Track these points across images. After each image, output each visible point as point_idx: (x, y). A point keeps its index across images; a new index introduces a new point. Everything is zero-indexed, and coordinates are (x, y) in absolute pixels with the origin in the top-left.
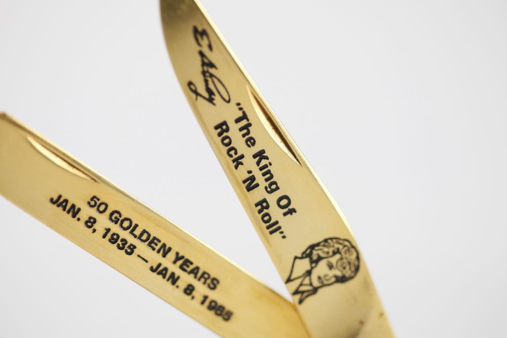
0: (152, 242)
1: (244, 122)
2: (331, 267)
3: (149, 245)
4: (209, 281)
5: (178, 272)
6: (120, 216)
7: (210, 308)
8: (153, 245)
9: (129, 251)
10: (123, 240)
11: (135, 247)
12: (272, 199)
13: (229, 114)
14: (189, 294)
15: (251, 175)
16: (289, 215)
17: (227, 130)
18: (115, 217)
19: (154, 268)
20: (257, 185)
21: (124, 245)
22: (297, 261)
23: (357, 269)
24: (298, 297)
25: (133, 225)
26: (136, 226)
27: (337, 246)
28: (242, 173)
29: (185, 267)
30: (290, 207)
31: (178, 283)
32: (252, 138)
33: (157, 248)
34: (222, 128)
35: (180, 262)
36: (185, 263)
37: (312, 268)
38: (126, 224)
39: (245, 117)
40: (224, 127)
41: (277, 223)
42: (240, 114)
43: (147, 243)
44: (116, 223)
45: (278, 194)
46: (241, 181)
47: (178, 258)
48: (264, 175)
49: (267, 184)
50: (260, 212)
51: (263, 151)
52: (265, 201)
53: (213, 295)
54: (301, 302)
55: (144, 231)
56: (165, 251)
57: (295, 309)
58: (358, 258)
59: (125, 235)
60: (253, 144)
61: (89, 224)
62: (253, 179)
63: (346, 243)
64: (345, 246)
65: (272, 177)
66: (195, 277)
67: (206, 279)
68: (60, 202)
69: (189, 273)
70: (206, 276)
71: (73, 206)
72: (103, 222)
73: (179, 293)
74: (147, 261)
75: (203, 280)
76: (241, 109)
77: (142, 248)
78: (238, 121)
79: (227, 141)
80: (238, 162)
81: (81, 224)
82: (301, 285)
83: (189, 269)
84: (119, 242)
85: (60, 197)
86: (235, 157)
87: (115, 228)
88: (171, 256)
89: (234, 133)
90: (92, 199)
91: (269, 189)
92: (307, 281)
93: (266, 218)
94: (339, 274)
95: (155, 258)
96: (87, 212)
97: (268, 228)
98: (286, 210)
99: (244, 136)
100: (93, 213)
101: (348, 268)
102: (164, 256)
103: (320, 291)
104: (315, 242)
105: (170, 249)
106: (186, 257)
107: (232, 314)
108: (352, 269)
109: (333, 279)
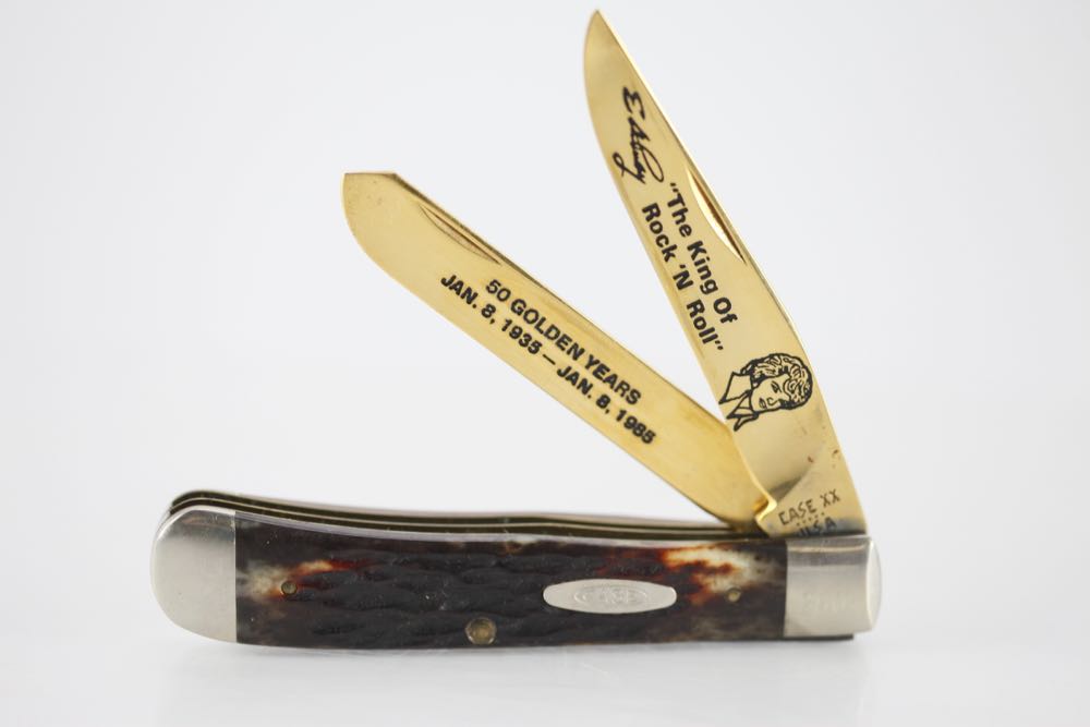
0: (562, 341)
1: (679, 207)
2: (776, 388)
3: (558, 344)
4: (628, 393)
5: (591, 379)
6: (525, 306)
7: (628, 425)
8: (562, 344)
9: (533, 348)
10: (526, 335)
11: (540, 345)
12: (708, 301)
13: (661, 196)
14: (602, 407)
15: (684, 270)
16: (728, 322)
17: (658, 214)
18: (519, 307)
19: (563, 371)
20: (691, 283)
21: (527, 341)
22: (735, 378)
23: (809, 394)
24: (734, 421)
25: (540, 318)
26: (544, 319)
27: (784, 364)
28: (673, 267)
29: (599, 373)
30: (730, 312)
31: (591, 392)
32: (687, 226)
33: (567, 348)
34: (652, 211)
35: (594, 368)
36: (601, 370)
37: (753, 388)
38: (531, 316)
39: (680, 200)
40: (655, 211)
41: (712, 330)
42: (675, 196)
43: (556, 341)
44: (519, 314)
45: (715, 296)
46: (671, 276)
47: (592, 362)
48: (700, 271)
49: (703, 282)
50: (692, 315)
51: (700, 243)
52: (699, 302)
53: (632, 410)
54: (737, 428)
55: (553, 327)
56: (577, 352)
57: (729, 435)
58: (810, 380)
59: (529, 329)
60: (689, 233)
61: (487, 313)
62: (686, 275)
63: (797, 362)
64: (795, 365)
65: (709, 274)
66: (612, 387)
67: (624, 391)
68: (453, 284)
69: (604, 381)
70: (625, 387)
71: (469, 290)
72: (504, 311)
73: (591, 404)
74: (553, 363)
75: (620, 391)
76: (675, 190)
77: (549, 347)
78: (671, 204)
79: (656, 227)
80: (669, 253)
81: (478, 312)
82: (738, 407)
83: (604, 377)
84: (522, 337)
85: (454, 277)
86: (666, 247)
87: (518, 321)
88: (584, 359)
89: (667, 218)
90: (492, 284)
91: (705, 289)
92: (746, 403)
93: (700, 323)
94: (786, 398)
95: (564, 360)
96: (485, 298)
97: (701, 335)
98: (724, 316)
99: (678, 222)
100: (492, 300)
101: (797, 391)
102: (575, 358)
103: (761, 416)
104: (759, 357)
105: (582, 351)
106: (602, 361)
107: (654, 435)
108: (803, 394)
109: (779, 404)
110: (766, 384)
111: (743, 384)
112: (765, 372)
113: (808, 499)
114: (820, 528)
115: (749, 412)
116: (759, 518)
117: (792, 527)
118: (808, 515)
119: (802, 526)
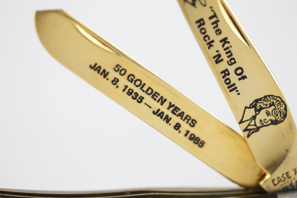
0: (154, 95)
1: (214, 19)
2: (268, 114)
3: (153, 97)
4: (190, 121)
5: (171, 115)
6: (134, 78)
7: (191, 139)
8: (155, 97)
9: (139, 100)
10: (136, 93)
11: (143, 98)
12: (231, 69)
13: (206, 14)
14: (177, 129)
15: (218, 53)
16: (242, 80)
17: (204, 24)
18: (131, 78)
19: (155, 112)
20: (222, 60)
21: (136, 96)
22: (247, 109)
23: (285, 116)
24: (247, 132)
25: (142, 84)
26: (144, 84)
27: (272, 100)
28: (213, 52)
29: (175, 112)
30: (243, 75)
31: (170, 122)
32: (219, 30)
33: (157, 99)
34: (200, 22)
35: (172, 109)
36: (175, 110)
37: (256, 114)
38: (138, 83)
39: (215, 16)
40: (202, 22)
41: (234, 84)
42: (212, 14)
43: (151, 95)
44: (132, 82)
45: (235, 66)
46: (212, 57)
47: (171, 106)
48: (227, 53)
49: (228, 59)
50: (224, 77)
51: (226, 38)
52: (227, 70)
53: (192, 131)
54: (248, 136)
55: (149, 88)
56: (163, 101)
57: (245, 141)
58: (286, 109)
59: (137, 90)
60: (220, 33)
61: (114, 82)
62: (219, 56)
63: (279, 99)
64: (278, 101)
65: (232, 55)
66: (181, 119)
67: (188, 120)
68: (96, 68)
69: (178, 116)
70: (188, 118)
71: (104, 71)
72: (123, 81)
73: (171, 128)
74: (151, 108)
75: (186, 120)
76: (213, 11)
77: (148, 99)
78: (211, 18)
79: (203, 31)
80: (210, 44)
81: (109, 82)
82: (249, 125)
83: (177, 113)
84: (133, 94)
85: (96, 64)
86: (208, 41)
87: (131, 86)
88: (166, 104)
89: (209, 26)
90: (117, 66)
91: (230, 63)
92: (253, 123)
93: (228, 81)
94: (274, 119)
95: (156, 105)
96: (113, 75)
97: (228, 88)
98: (240, 76)
99: (214, 28)
100: (117, 75)
101: (279, 115)
102: (162, 104)
103: (261, 129)
104: (259, 98)
105: (165, 100)
106: (176, 105)
107: (204, 143)
108: (282, 116)
109: (270, 122)
110: (263, 112)
111: (251, 112)
112: (262, 105)
113: (286, 171)
114: (293, 187)
115: (255, 127)
116: (262, 183)
117: (279, 187)
118: (287, 180)
119: (284, 186)
